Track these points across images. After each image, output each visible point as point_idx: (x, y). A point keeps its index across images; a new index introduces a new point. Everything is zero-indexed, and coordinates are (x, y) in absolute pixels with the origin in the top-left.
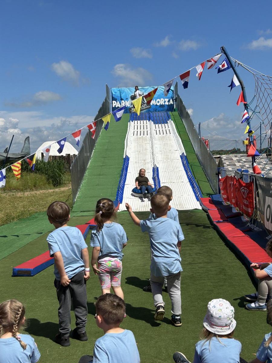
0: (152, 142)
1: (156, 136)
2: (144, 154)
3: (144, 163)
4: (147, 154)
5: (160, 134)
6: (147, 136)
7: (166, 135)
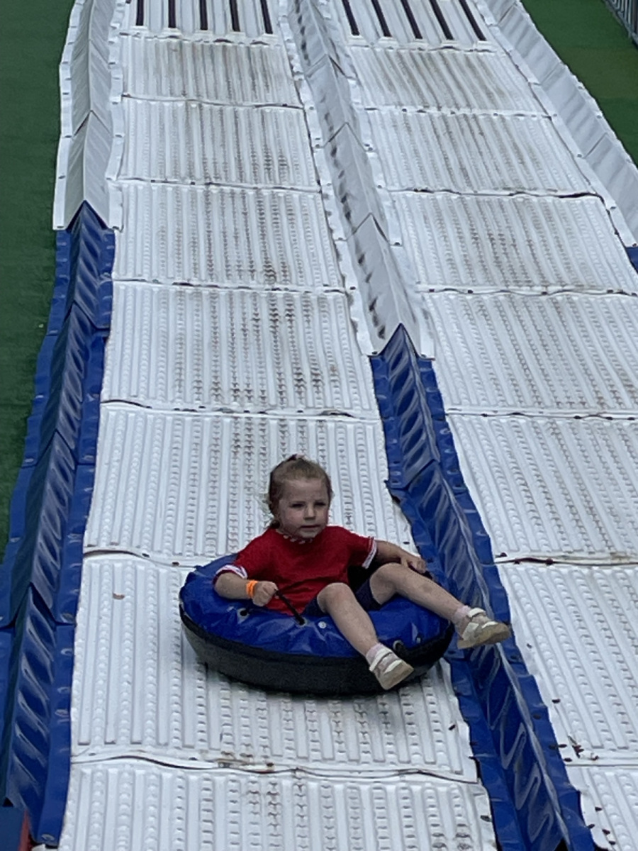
2: (260, 204)
3: (272, 301)
4: (290, 213)
5: (387, 33)
6: (265, 37)
7: (447, 43)
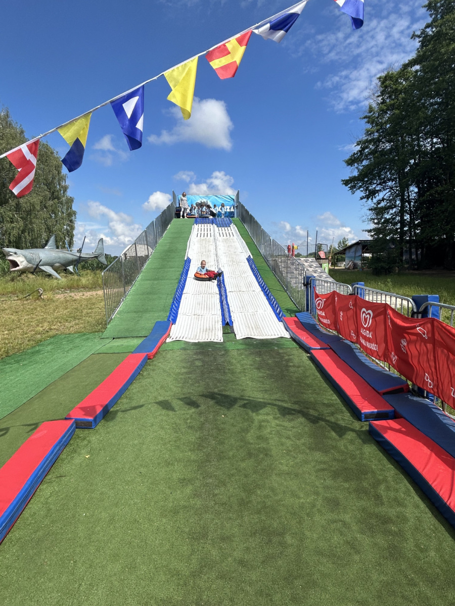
0: (216, 243)
1: (220, 239)
5: (224, 237)
6: (211, 238)
7: (230, 237)
